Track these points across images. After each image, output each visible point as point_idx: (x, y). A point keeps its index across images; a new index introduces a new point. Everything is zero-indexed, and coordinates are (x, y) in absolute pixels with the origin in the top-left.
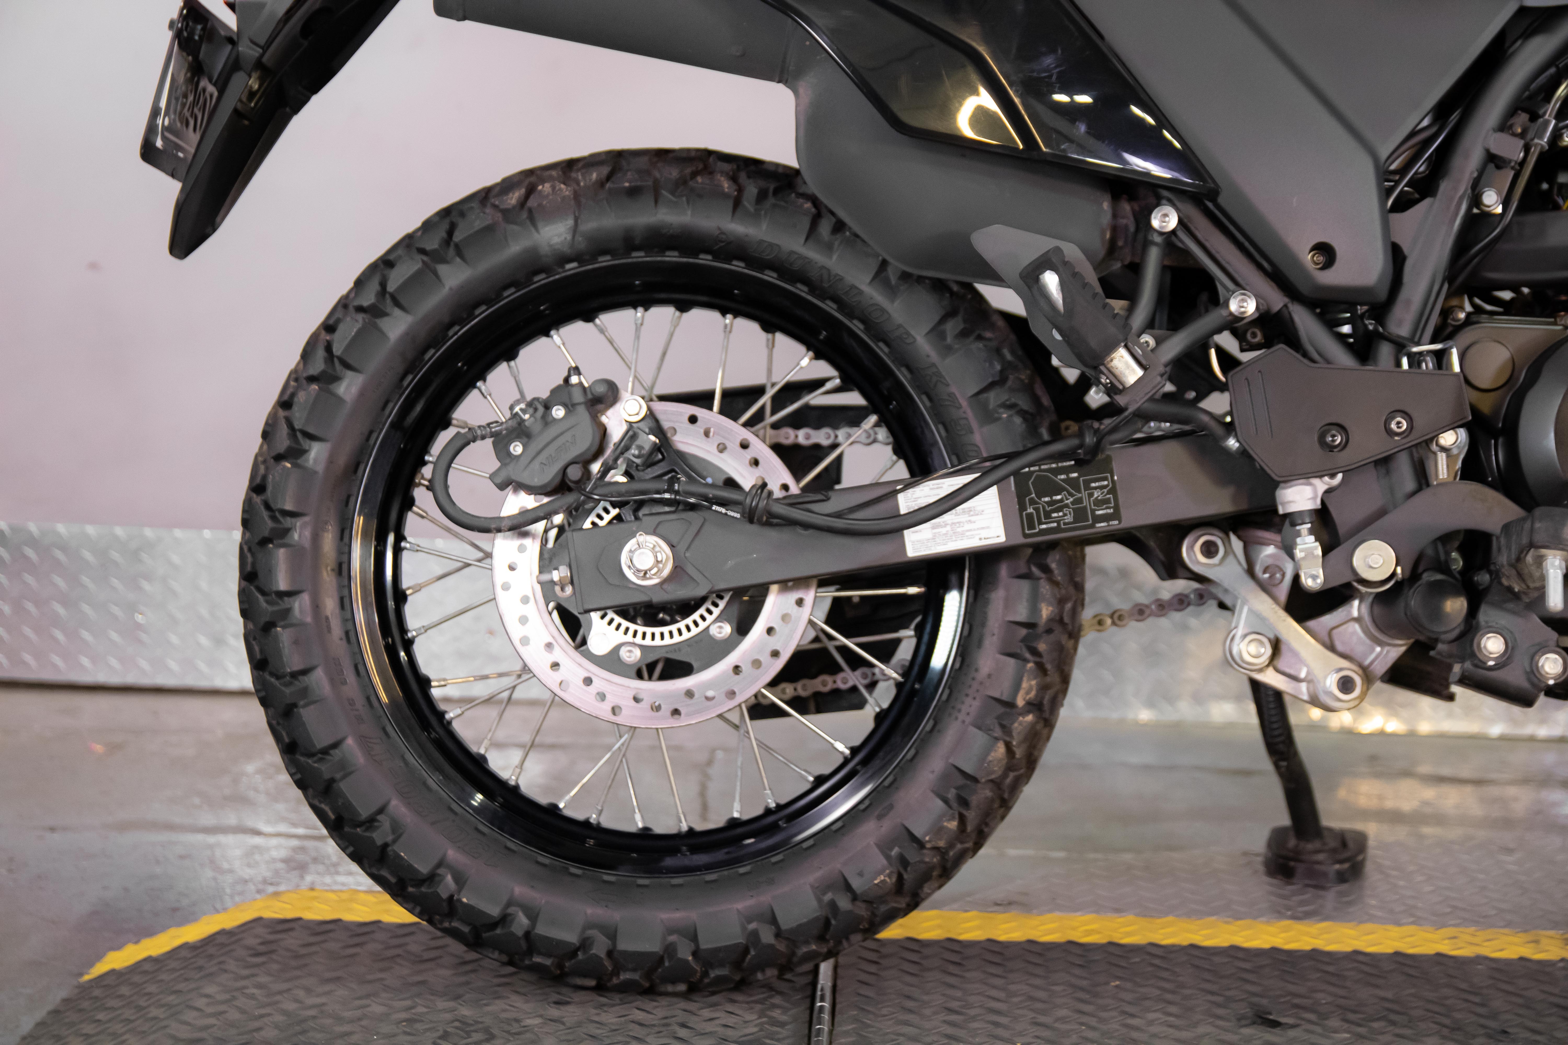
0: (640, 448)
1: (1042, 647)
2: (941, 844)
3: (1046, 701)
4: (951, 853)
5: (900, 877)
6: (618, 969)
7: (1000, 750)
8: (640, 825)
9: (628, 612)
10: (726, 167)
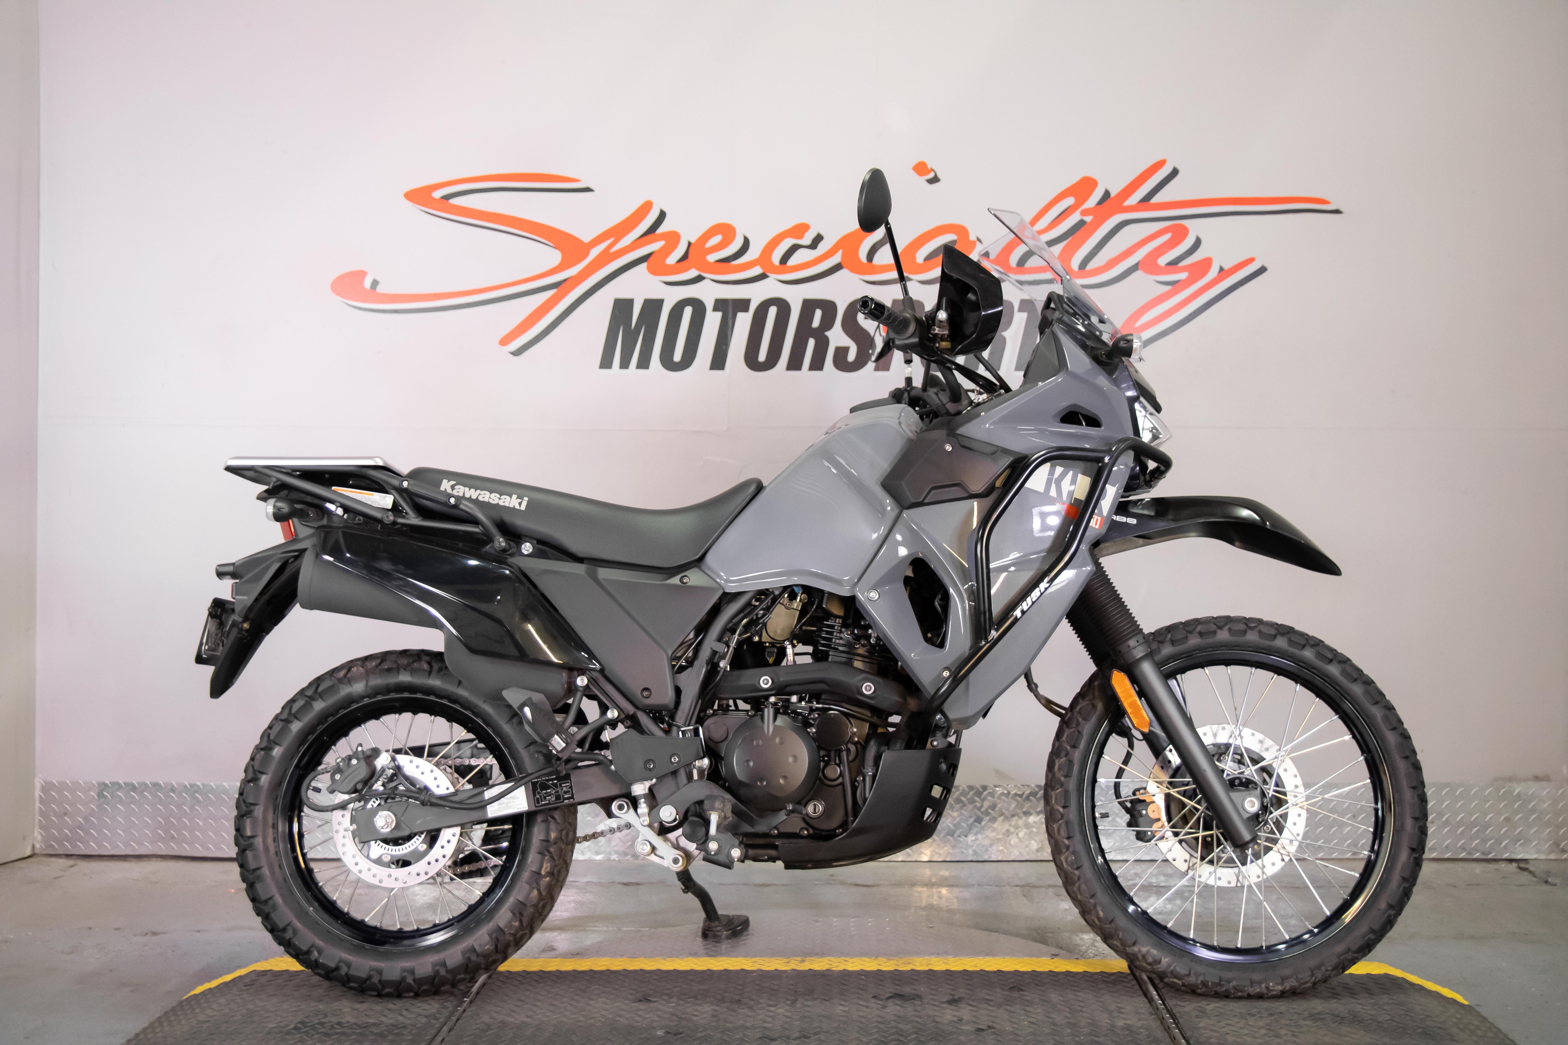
0: (386, 775)
1: (552, 850)
2: (512, 932)
3: (555, 871)
4: (518, 935)
5: (496, 946)
6: (384, 988)
7: (535, 892)
8: (399, 927)
9: (386, 841)
10: (427, 658)
